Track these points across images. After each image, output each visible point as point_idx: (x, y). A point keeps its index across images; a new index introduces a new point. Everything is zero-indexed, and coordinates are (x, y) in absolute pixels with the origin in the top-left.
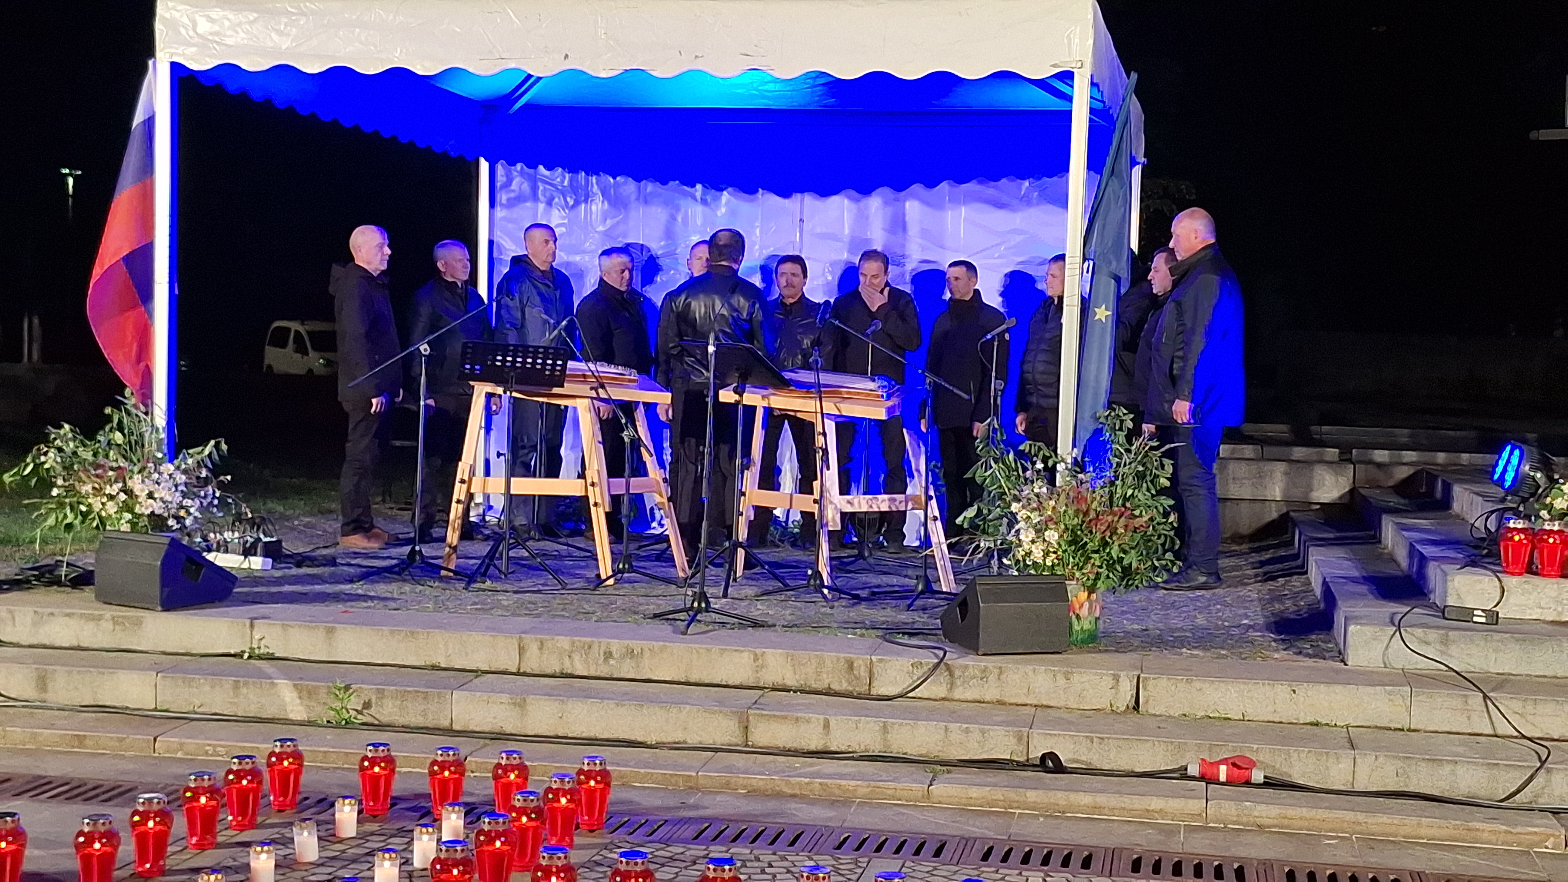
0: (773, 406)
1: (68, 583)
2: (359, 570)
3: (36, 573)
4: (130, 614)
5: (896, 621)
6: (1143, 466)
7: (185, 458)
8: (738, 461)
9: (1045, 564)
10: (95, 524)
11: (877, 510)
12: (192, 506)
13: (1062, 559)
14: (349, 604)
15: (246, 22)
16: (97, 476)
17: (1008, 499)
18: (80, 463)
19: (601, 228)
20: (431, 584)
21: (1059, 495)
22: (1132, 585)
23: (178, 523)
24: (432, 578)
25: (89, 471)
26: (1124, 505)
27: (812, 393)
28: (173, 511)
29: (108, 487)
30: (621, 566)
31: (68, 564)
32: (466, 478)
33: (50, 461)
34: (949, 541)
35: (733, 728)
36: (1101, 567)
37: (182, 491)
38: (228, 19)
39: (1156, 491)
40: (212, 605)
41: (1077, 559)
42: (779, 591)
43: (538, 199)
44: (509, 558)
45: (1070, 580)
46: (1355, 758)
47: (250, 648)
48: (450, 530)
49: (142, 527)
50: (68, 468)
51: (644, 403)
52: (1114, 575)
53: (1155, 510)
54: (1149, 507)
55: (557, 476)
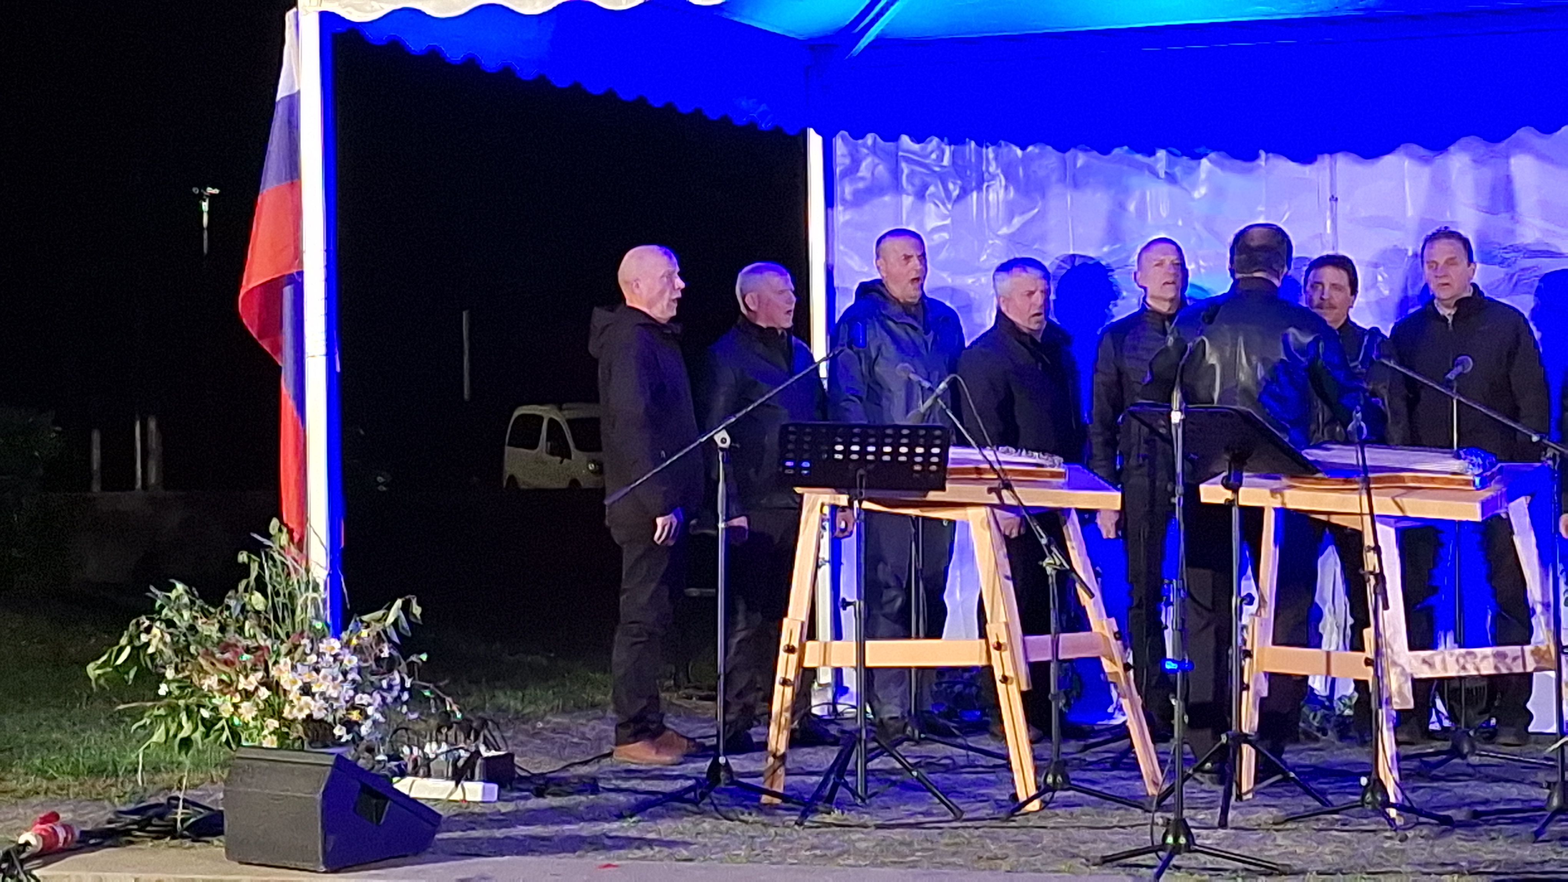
1: (186, 833)
2: (632, 799)
3: (136, 817)
5: (1515, 859)
7: (358, 629)
8: (1235, 601)
10: (224, 738)
11: (1475, 673)
12: (369, 705)
14: (615, 853)
16: (226, 663)
18: (199, 643)
19: (1005, 230)
20: (745, 817)
23: (348, 732)
24: (746, 807)
25: (213, 655)
27: (1356, 483)
28: (340, 714)
29: (241, 678)
30: (1050, 780)
31: (185, 801)
32: (796, 644)
33: (154, 642)
37: (354, 681)
40: (405, 860)
42: (1316, 813)
43: (902, 189)
44: (867, 772)
48: (773, 729)
49: (294, 740)
50: (182, 651)
51: (1078, 510)
55: (939, 636)
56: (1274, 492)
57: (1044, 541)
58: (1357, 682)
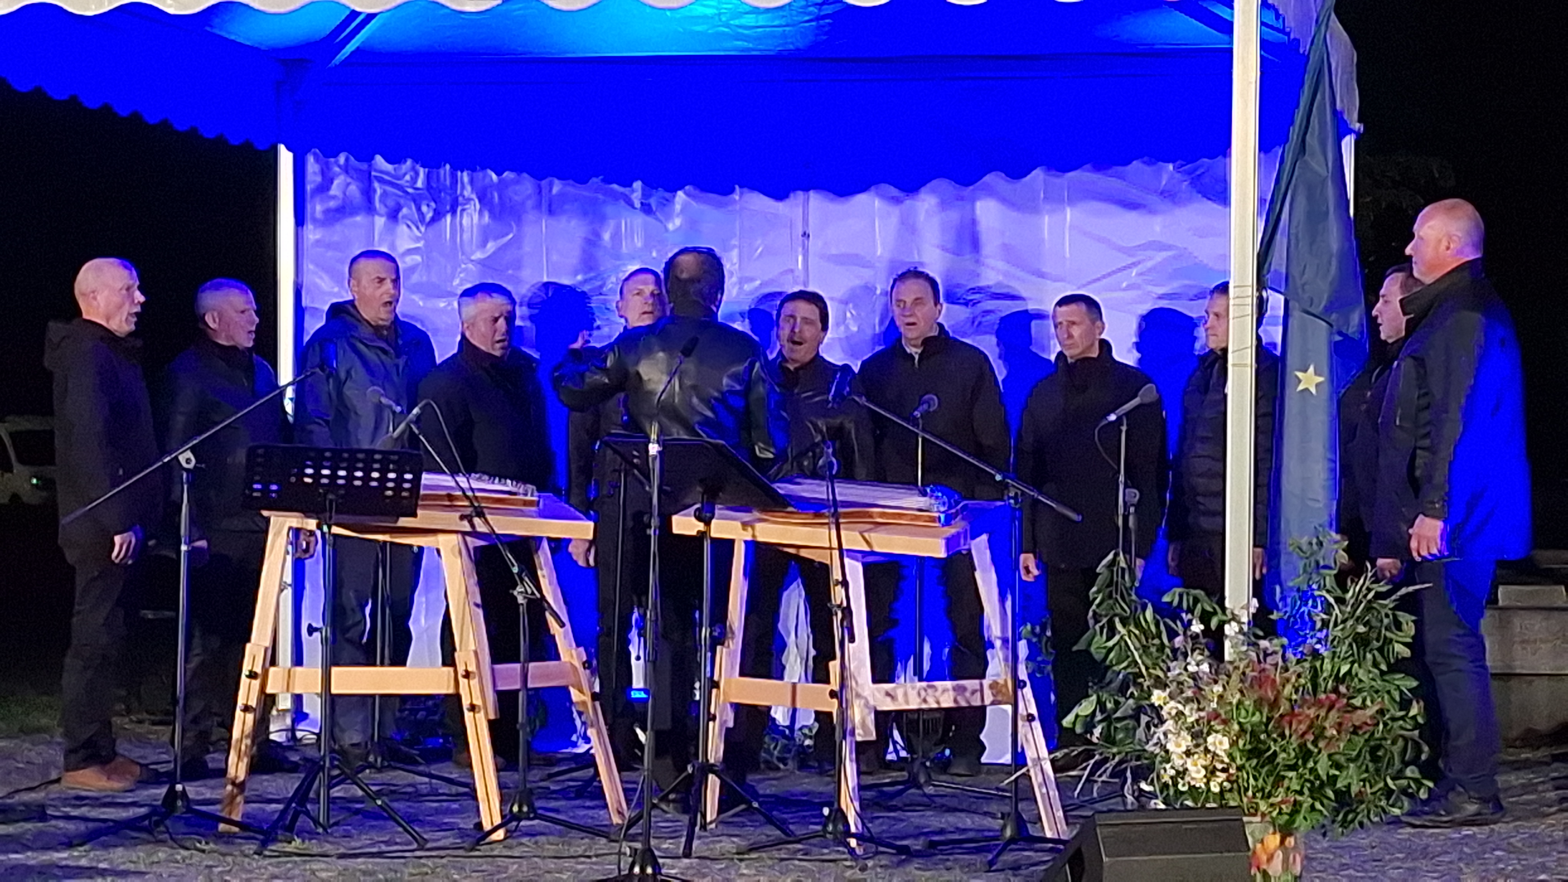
0: (760, 539)
2: (82, 827)
6: (1365, 625)
8: (705, 632)
9: (1209, 790)
11: (935, 706)
13: (1237, 781)
17: (1146, 684)
19: (478, 255)
20: (203, 846)
21: (1229, 676)
22: (1353, 821)
24: (202, 835)
26: (1335, 690)
27: (823, 517)
30: (515, 809)
32: (258, 669)
34: (1052, 756)
36: (1301, 793)
39: (1389, 664)
41: (1261, 781)
42: (776, 843)
43: (375, 209)
44: (330, 801)
45: (1251, 815)
48: (233, 757)
51: (550, 539)
52: (1322, 804)
53: (1386, 697)
54: (1377, 692)
55: (403, 663)
56: (745, 525)
57: (515, 570)
58: (818, 713)
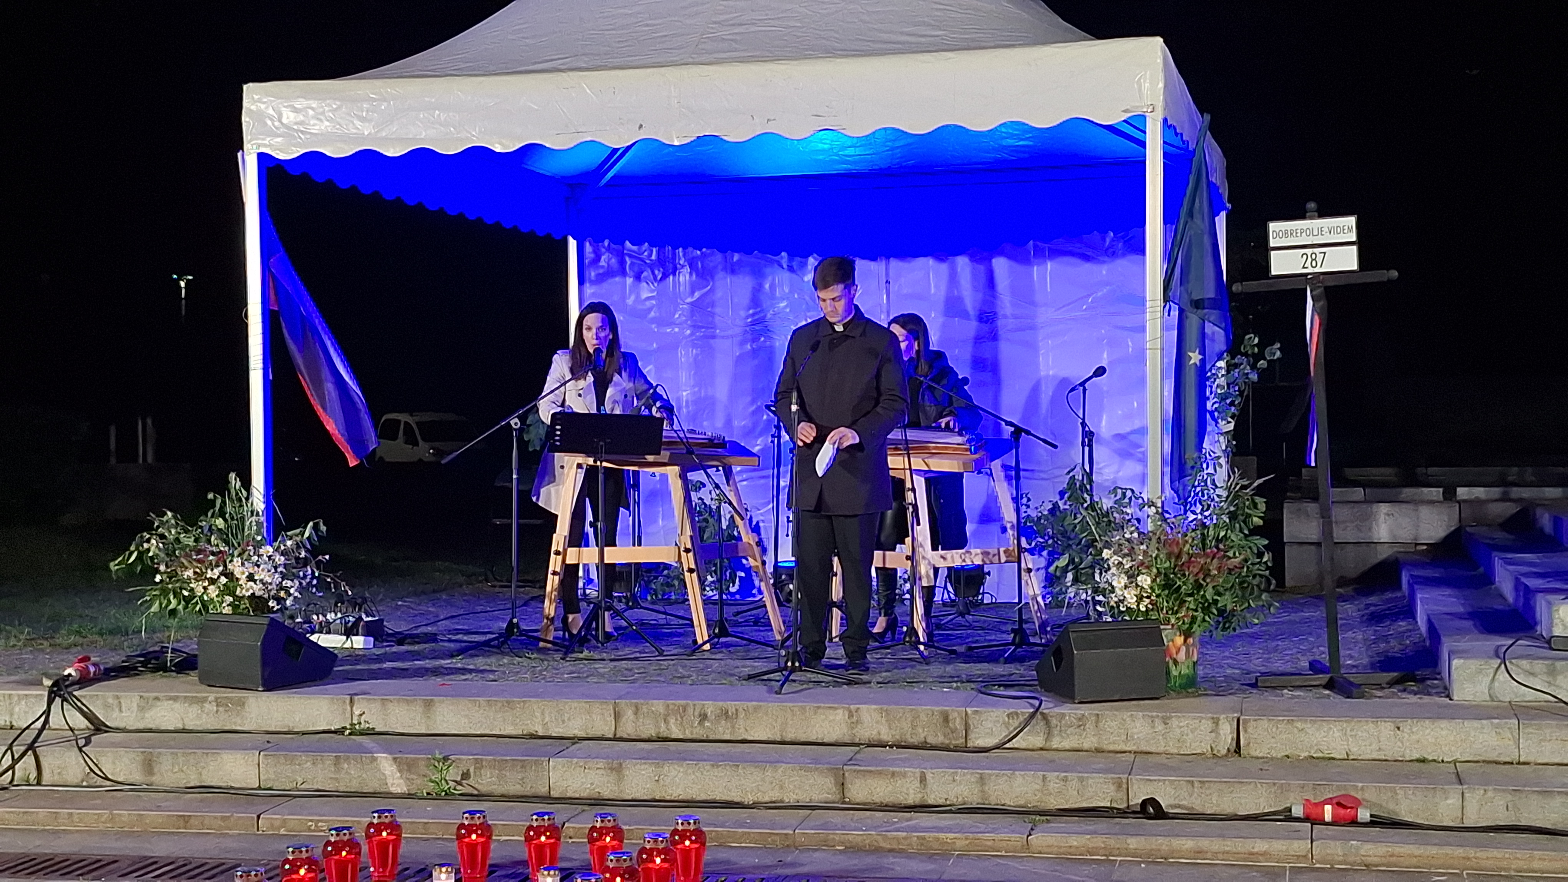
1: (173, 668)
2: (459, 646)
3: (143, 659)
4: (234, 695)
5: (992, 673)
6: (1235, 506)
7: (284, 541)
9: (1139, 610)
10: (197, 609)
11: (969, 563)
12: (292, 587)
13: (1156, 604)
14: (448, 677)
15: (330, 111)
16: (198, 561)
17: (1099, 546)
18: (182, 549)
19: (690, 300)
20: (530, 656)
21: (1150, 540)
22: (1229, 627)
23: (278, 604)
24: (530, 649)
25: (191, 556)
26: (1217, 547)
27: (900, 450)
28: (272, 593)
29: (209, 571)
30: (717, 631)
31: (173, 650)
33: (153, 548)
35: (830, 786)
36: (1196, 610)
37: (281, 572)
38: (312, 109)
39: (1249, 530)
40: (316, 683)
41: (1171, 603)
43: (626, 273)
45: (1165, 624)
46: (1463, 793)
47: (352, 724)
48: (546, 602)
49: (243, 609)
50: (170, 554)
52: (1210, 617)
53: (1249, 550)
54: (1243, 547)
